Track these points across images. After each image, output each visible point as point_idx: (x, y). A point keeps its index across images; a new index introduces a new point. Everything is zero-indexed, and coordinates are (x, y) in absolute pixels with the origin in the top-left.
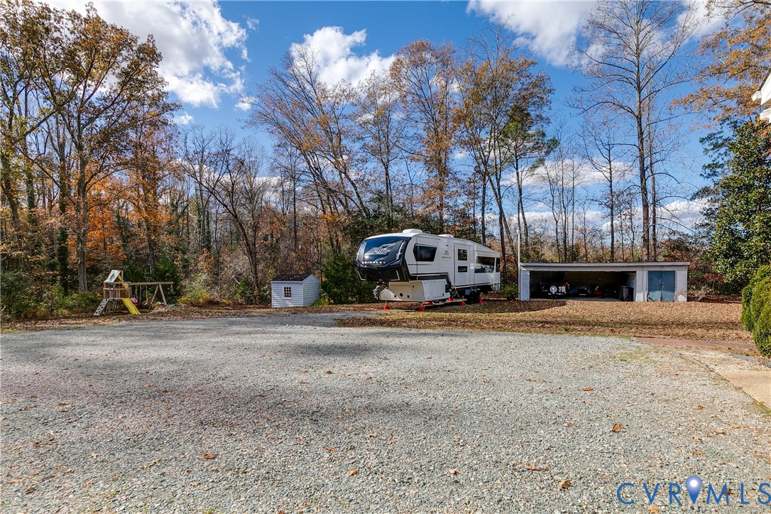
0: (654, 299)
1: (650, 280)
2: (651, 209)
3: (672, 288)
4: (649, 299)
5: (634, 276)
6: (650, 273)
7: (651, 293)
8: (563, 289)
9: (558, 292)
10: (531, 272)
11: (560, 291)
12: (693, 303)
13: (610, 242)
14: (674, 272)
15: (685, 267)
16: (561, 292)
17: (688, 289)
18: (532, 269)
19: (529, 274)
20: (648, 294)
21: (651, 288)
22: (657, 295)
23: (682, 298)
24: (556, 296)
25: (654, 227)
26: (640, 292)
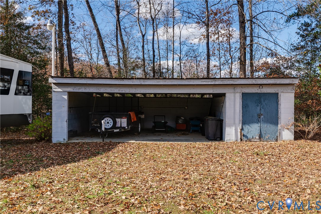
0: (250, 136)
1: (245, 107)
2: (247, 25)
3: (274, 120)
4: (244, 137)
5: (223, 102)
6: (244, 95)
7: (246, 128)
8: (123, 122)
9: (114, 126)
10: (70, 94)
11: (118, 125)
12: (302, 142)
13: (206, 66)
14: (276, 95)
15: (291, 87)
16: (121, 127)
17: (296, 120)
18: (70, 89)
19: (66, 97)
20: (242, 129)
21: (246, 121)
22: (253, 129)
23: (287, 135)
24: (110, 134)
25: (251, 45)
26: (230, 126)
